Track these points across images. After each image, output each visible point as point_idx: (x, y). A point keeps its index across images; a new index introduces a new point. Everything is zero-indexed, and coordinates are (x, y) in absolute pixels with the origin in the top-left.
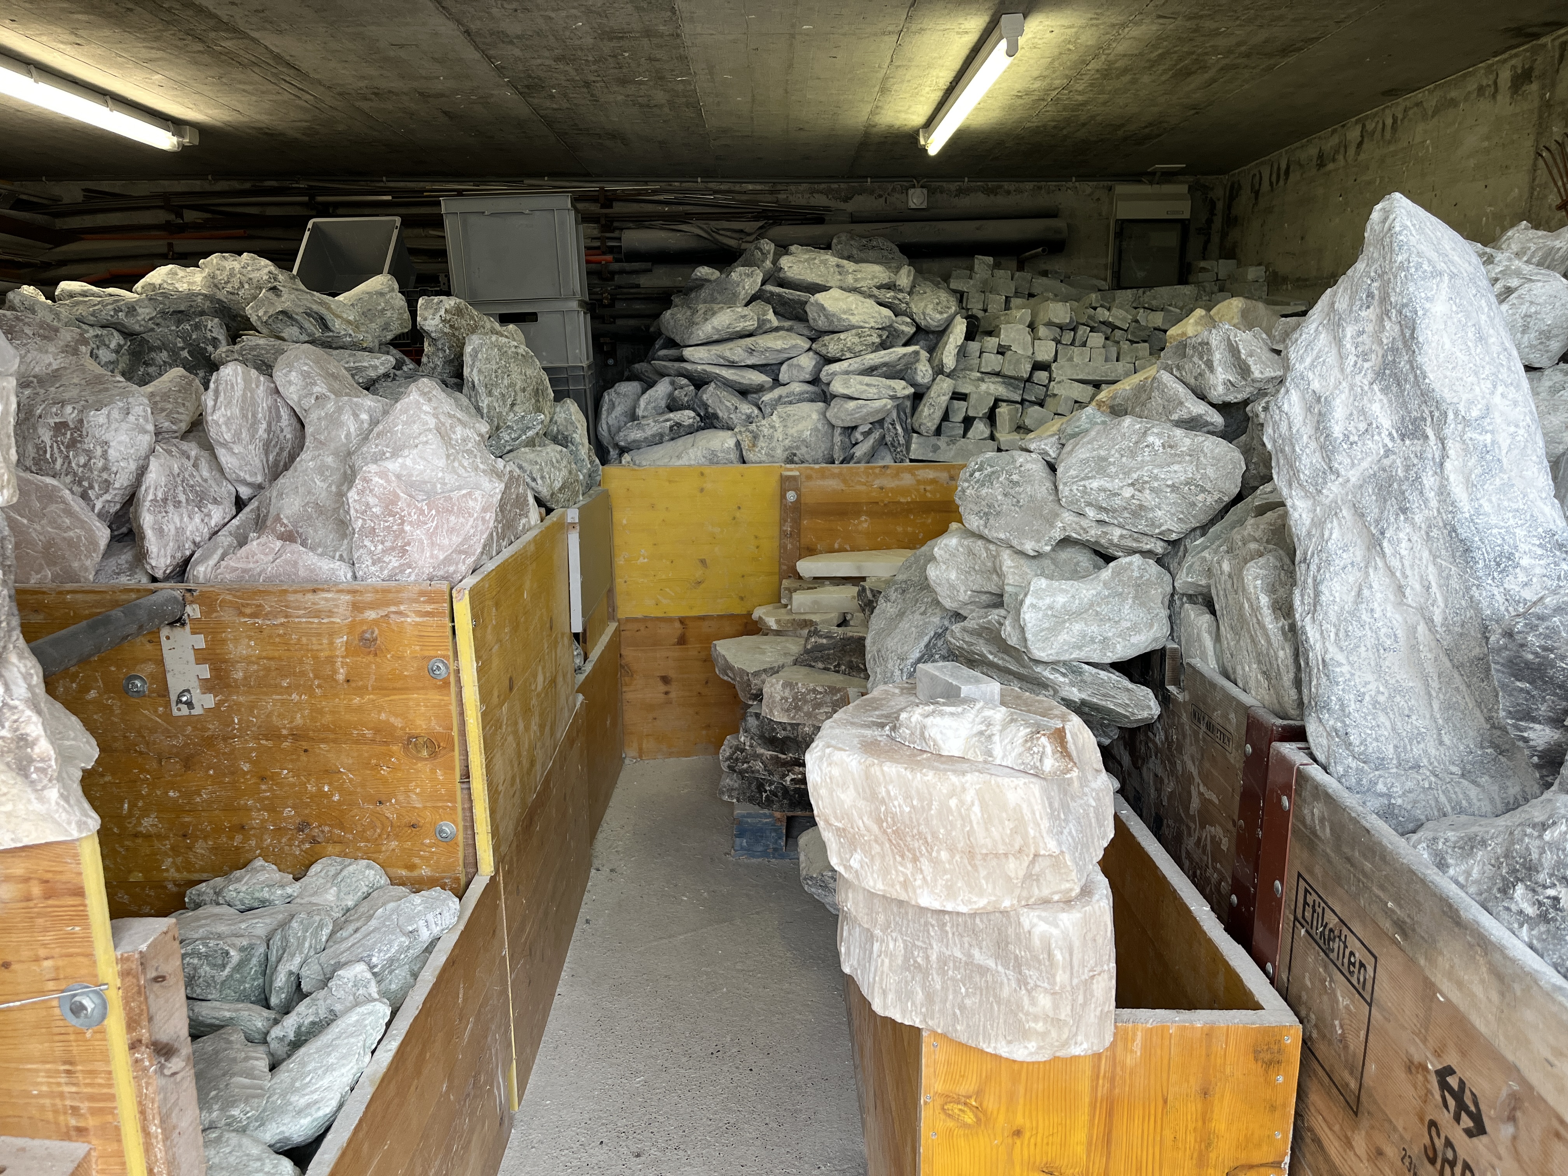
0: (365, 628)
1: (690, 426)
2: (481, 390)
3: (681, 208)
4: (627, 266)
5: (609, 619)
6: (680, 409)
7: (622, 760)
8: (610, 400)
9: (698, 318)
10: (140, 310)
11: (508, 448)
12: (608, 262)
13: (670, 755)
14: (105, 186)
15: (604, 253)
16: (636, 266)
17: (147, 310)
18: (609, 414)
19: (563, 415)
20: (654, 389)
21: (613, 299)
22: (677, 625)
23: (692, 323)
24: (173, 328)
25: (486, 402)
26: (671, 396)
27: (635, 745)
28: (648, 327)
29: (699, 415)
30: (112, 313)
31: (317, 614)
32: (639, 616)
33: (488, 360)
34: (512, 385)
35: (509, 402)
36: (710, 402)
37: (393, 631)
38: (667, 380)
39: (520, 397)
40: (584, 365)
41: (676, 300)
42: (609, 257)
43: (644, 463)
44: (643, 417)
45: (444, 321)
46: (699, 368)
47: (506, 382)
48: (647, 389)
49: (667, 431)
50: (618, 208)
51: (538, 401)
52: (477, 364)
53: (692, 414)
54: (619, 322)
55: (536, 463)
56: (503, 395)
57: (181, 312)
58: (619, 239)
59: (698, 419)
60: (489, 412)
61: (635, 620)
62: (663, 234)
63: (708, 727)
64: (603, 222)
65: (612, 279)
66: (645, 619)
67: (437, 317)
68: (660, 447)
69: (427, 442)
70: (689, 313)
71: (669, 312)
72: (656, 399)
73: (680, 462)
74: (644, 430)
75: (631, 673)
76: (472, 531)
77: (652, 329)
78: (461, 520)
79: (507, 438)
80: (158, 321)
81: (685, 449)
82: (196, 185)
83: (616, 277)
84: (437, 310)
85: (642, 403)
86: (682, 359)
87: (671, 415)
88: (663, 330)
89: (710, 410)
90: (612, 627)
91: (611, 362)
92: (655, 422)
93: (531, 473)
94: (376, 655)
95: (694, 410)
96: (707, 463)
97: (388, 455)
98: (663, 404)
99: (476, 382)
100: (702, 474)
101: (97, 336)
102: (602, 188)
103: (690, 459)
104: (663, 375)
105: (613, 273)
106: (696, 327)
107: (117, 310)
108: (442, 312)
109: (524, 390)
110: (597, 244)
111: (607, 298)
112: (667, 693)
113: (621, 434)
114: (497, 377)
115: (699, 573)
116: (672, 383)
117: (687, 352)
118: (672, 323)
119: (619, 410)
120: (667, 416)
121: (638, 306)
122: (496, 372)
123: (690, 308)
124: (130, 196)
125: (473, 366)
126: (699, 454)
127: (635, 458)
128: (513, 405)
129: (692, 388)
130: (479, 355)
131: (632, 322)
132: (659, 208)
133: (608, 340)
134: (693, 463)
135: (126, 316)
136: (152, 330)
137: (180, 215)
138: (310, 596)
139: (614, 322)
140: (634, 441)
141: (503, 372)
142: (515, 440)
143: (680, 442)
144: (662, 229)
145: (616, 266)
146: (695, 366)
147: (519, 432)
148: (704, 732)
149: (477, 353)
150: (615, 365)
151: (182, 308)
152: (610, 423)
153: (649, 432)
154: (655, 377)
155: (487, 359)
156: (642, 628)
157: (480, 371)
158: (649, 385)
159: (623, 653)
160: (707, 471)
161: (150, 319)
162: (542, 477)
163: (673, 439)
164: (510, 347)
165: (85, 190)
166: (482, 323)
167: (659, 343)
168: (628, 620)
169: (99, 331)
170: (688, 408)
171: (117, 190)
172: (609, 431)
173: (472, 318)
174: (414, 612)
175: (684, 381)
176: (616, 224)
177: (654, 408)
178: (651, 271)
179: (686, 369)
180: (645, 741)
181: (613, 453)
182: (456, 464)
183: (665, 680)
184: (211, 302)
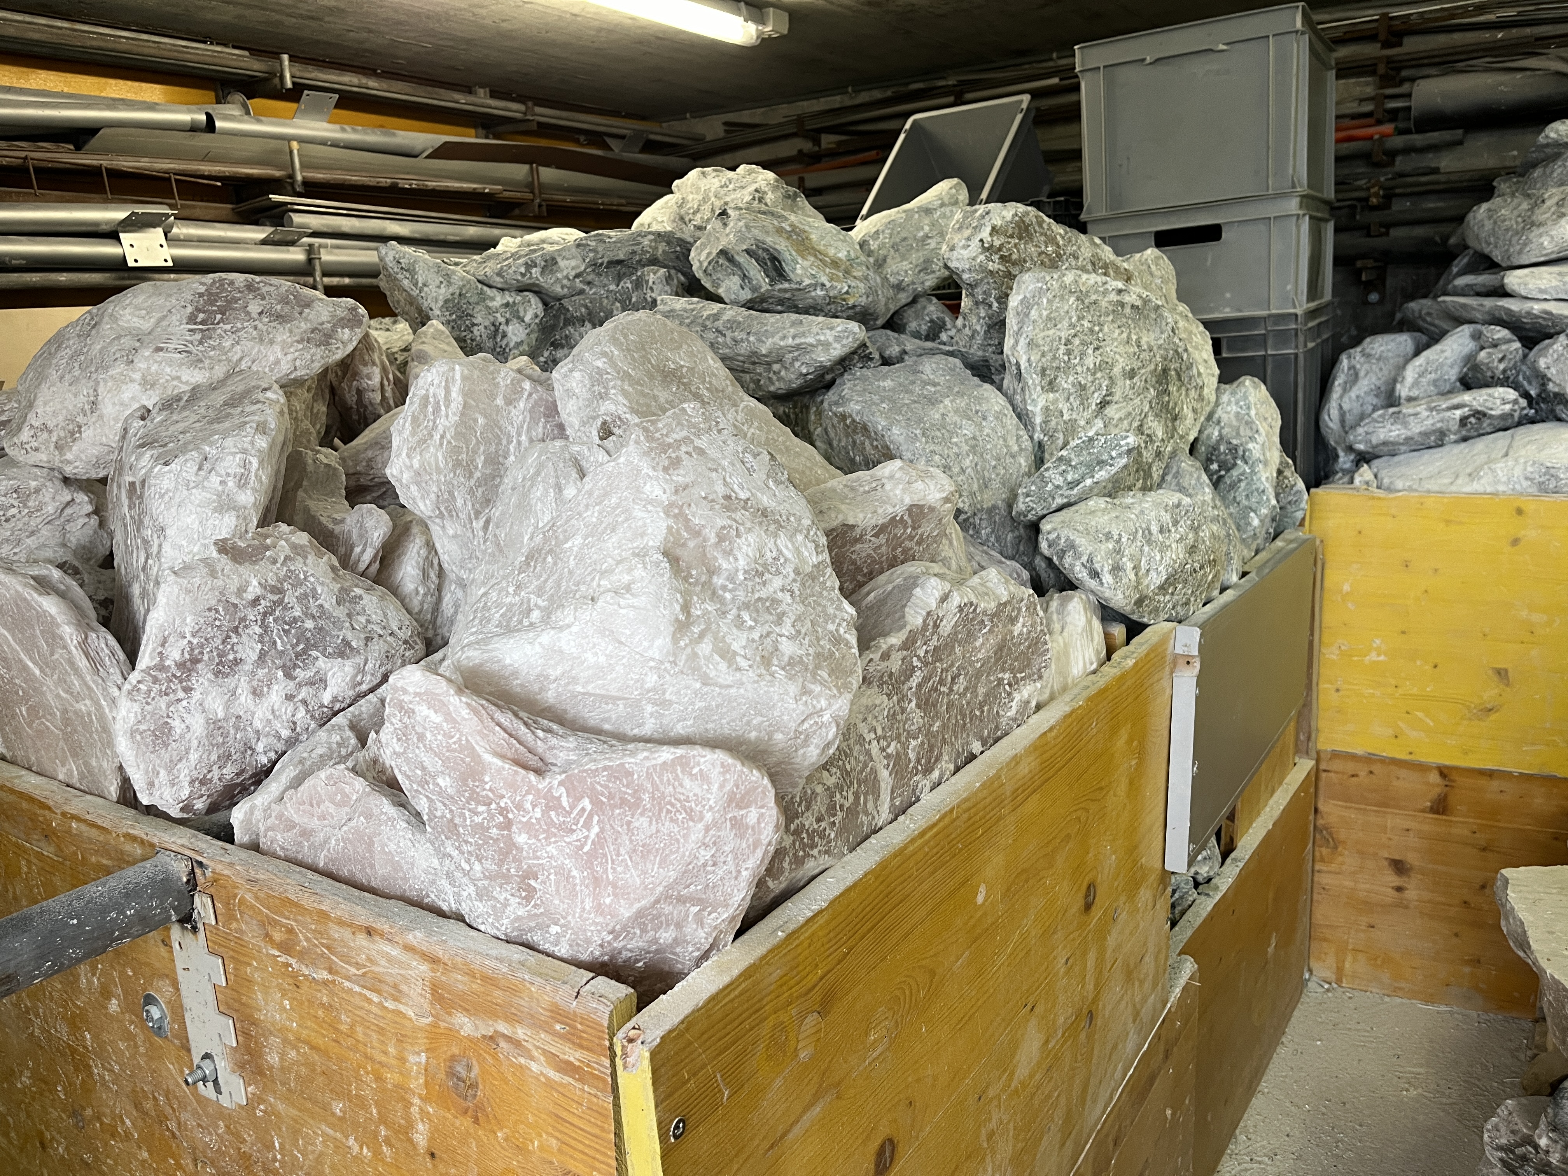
0: (455, 1050)
1: (1503, 417)
2: (1033, 379)
3: (1528, 31)
4: (1418, 139)
5: (1297, 751)
6: (1487, 385)
7: (1304, 983)
8: (1352, 368)
9: (1540, 215)
10: (562, 263)
11: (1059, 501)
12: (1384, 136)
13: (1396, 991)
14: (745, 117)
15: (1379, 122)
16: (1434, 137)
17: (573, 263)
18: (1345, 390)
19: (1234, 408)
20: (1437, 347)
21: (1389, 197)
22: (1434, 777)
23: (1530, 224)
24: (612, 287)
25: (1041, 403)
26: (1470, 360)
27: (1331, 960)
28: (1446, 238)
29: (1526, 395)
30: (523, 270)
31: (375, 983)
32: (1359, 751)
33: (1052, 321)
34: (1104, 366)
35: (1096, 398)
36: (1552, 372)
37: (505, 1081)
38: (1466, 330)
39: (1122, 387)
40: (1299, 311)
41: (1502, 186)
42: (1388, 128)
43: (1399, 484)
44: (1410, 399)
45: (988, 249)
46: (1537, 307)
47: (1089, 362)
48: (1428, 346)
49: (1455, 427)
50: (1412, 45)
51: (1166, 392)
52: (1028, 329)
53: (1512, 394)
54: (1396, 233)
55: (1108, 536)
56: (1083, 387)
57: (620, 262)
58: (1409, 96)
59: (1523, 402)
60: (1046, 422)
61: (1353, 757)
62: (1490, 79)
63: (1476, 962)
64: (1381, 69)
65: (1392, 163)
66: (1369, 759)
67: (975, 243)
68: (1436, 453)
69: (628, 588)
70: (1525, 206)
71: (1485, 206)
72: (1442, 365)
73: (1476, 486)
74: (1405, 424)
75: (1335, 845)
76: (705, 855)
77: (1452, 241)
78: (667, 826)
79: (1059, 481)
80: (590, 278)
81: (1489, 461)
82: (836, 101)
83: (1399, 159)
84: (977, 229)
85: (1410, 374)
86: (1502, 292)
87: (1467, 397)
88: (1471, 242)
89: (1551, 386)
90: (1304, 766)
91: (1374, 297)
92: (1431, 410)
93: (1090, 560)
94: (476, 1121)
95: (1516, 386)
96: (1534, 490)
97: (535, 615)
98: (1453, 374)
99: (1023, 365)
100: (1520, 511)
101: (507, 305)
102: (1384, 16)
103: (1497, 482)
104: (1460, 321)
105: (1392, 154)
106: (1536, 231)
107: (529, 266)
108: (985, 234)
109: (1131, 374)
110: (1368, 107)
111: (1376, 195)
112: (1399, 889)
113: (1360, 430)
114: (1069, 353)
115: (1491, 693)
116: (1476, 336)
117: (1513, 280)
118: (1488, 225)
119: (1364, 385)
120: (1457, 400)
121: (1432, 204)
122: (1068, 342)
123: (1529, 196)
124: (767, 125)
125: (1018, 333)
126: (1518, 471)
127: (1382, 474)
128: (1103, 404)
129: (1517, 345)
130: (1034, 313)
131: (1419, 231)
132: (1487, 35)
133: (1370, 263)
134: (1501, 488)
135: (542, 273)
136: (581, 292)
137: (817, 142)
138: (361, 939)
139: (1387, 234)
140: (1385, 443)
141: (1083, 343)
142: (1072, 485)
143: (1480, 445)
144: (1487, 70)
145: (1398, 141)
146: (1527, 306)
147: (1082, 470)
148: (1467, 970)
149: (1029, 307)
150: (1381, 302)
151: (621, 257)
152: (1346, 407)
153: (1415, 428)
154: (1445, 326)
155: (1049, 318)
156: (1363, 774)
157: (1032, 344)
158: (1434, 338)
159: (1321, 806)
160: (1530, 507)
161: (577, 276)
162: (1116, 569)
163: (1465, 439)
164: (1105, 293)
165: (726, 124)
166: (1070, 249)
167: (1462, 261)
168: (1336, 755)
169: (509, 298)
170: (1505, 382)
171: (757, 120)
172: (1343, 421)
173: (1052, 240)
174: (545, 1052)
175: (1502, 333)
176: (1405, 73)
177: (1435, 382)
178: (1460, 143)
179: (1509, 311)
180: (1349, 958)
181: (1345, 460)
182: (705, 648)
183: (1399, 867)
184: (668, 243)
